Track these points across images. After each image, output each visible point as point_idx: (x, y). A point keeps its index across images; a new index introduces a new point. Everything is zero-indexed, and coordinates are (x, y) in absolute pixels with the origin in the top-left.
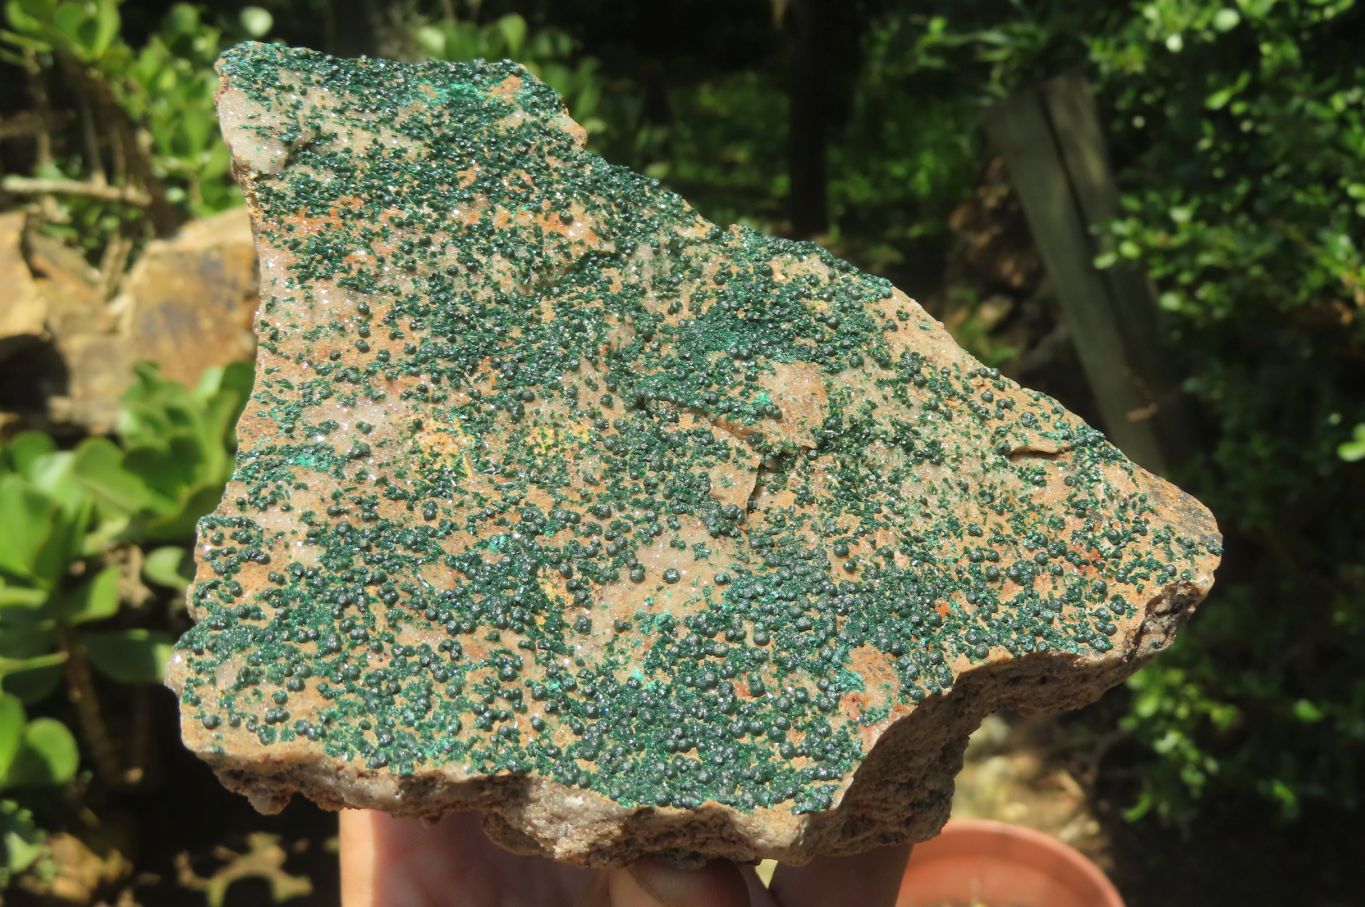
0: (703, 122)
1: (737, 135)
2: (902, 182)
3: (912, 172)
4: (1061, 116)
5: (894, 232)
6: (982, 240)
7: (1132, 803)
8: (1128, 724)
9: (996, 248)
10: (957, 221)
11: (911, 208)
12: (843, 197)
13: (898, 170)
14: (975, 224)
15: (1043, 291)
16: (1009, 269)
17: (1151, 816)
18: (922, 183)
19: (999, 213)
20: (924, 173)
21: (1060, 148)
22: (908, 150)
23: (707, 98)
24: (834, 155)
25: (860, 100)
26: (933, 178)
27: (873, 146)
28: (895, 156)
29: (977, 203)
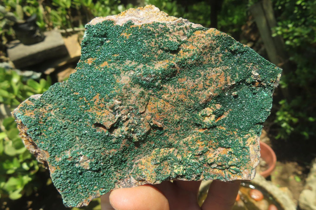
0: (194, 12)
1: (200, 14)
2: (231, 21)
3: (233, 19)
4: (265, 7)
5: (230, 30)
6: (247, 32)
7: (276, 135)
8: (276, 121)
9: (250, 33)
10: (243, 28)
11: (233, 26)
12: (220, 25)
13: (230, 19)
14: (246, 29)
15: (260, 40)
16: (253, 37)
17: (280, 138)
18: (235, 21)
19: (251, 26)
20: (235, 20)
21: (265, 13)
22: (232, 15)
23: (195, 7)
24: (219, 17)
25: (223, 6)
26: (237, 20)
27: (226, 15)
28: (230, 16)
29: (247, 25)
